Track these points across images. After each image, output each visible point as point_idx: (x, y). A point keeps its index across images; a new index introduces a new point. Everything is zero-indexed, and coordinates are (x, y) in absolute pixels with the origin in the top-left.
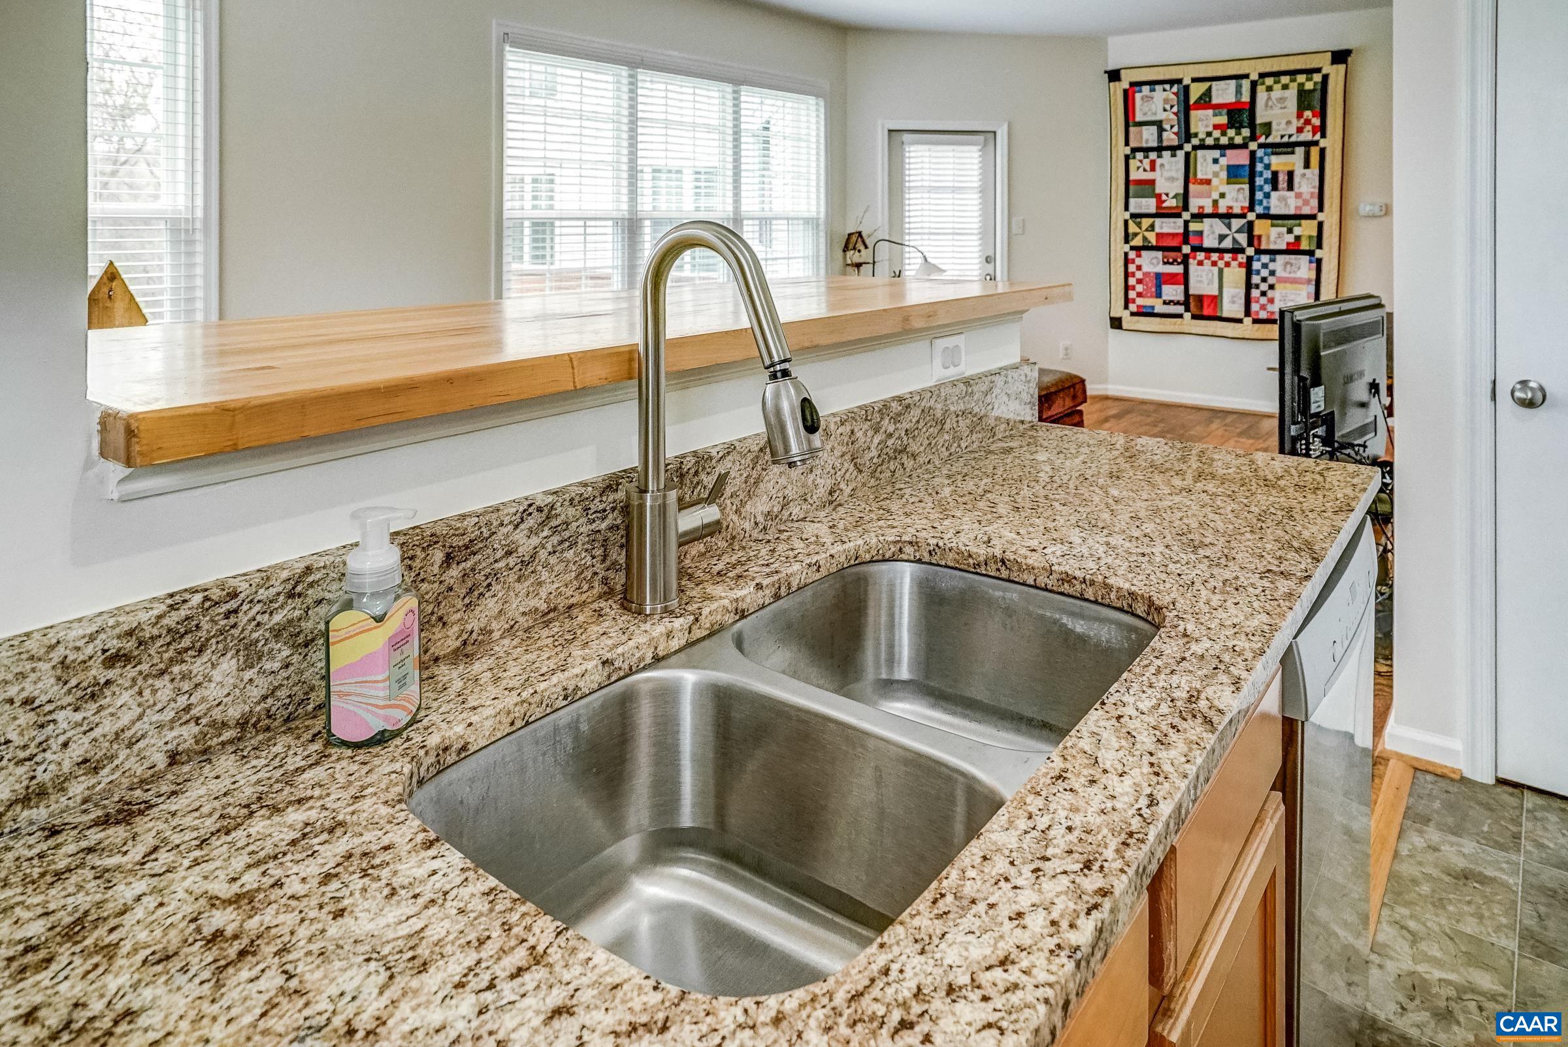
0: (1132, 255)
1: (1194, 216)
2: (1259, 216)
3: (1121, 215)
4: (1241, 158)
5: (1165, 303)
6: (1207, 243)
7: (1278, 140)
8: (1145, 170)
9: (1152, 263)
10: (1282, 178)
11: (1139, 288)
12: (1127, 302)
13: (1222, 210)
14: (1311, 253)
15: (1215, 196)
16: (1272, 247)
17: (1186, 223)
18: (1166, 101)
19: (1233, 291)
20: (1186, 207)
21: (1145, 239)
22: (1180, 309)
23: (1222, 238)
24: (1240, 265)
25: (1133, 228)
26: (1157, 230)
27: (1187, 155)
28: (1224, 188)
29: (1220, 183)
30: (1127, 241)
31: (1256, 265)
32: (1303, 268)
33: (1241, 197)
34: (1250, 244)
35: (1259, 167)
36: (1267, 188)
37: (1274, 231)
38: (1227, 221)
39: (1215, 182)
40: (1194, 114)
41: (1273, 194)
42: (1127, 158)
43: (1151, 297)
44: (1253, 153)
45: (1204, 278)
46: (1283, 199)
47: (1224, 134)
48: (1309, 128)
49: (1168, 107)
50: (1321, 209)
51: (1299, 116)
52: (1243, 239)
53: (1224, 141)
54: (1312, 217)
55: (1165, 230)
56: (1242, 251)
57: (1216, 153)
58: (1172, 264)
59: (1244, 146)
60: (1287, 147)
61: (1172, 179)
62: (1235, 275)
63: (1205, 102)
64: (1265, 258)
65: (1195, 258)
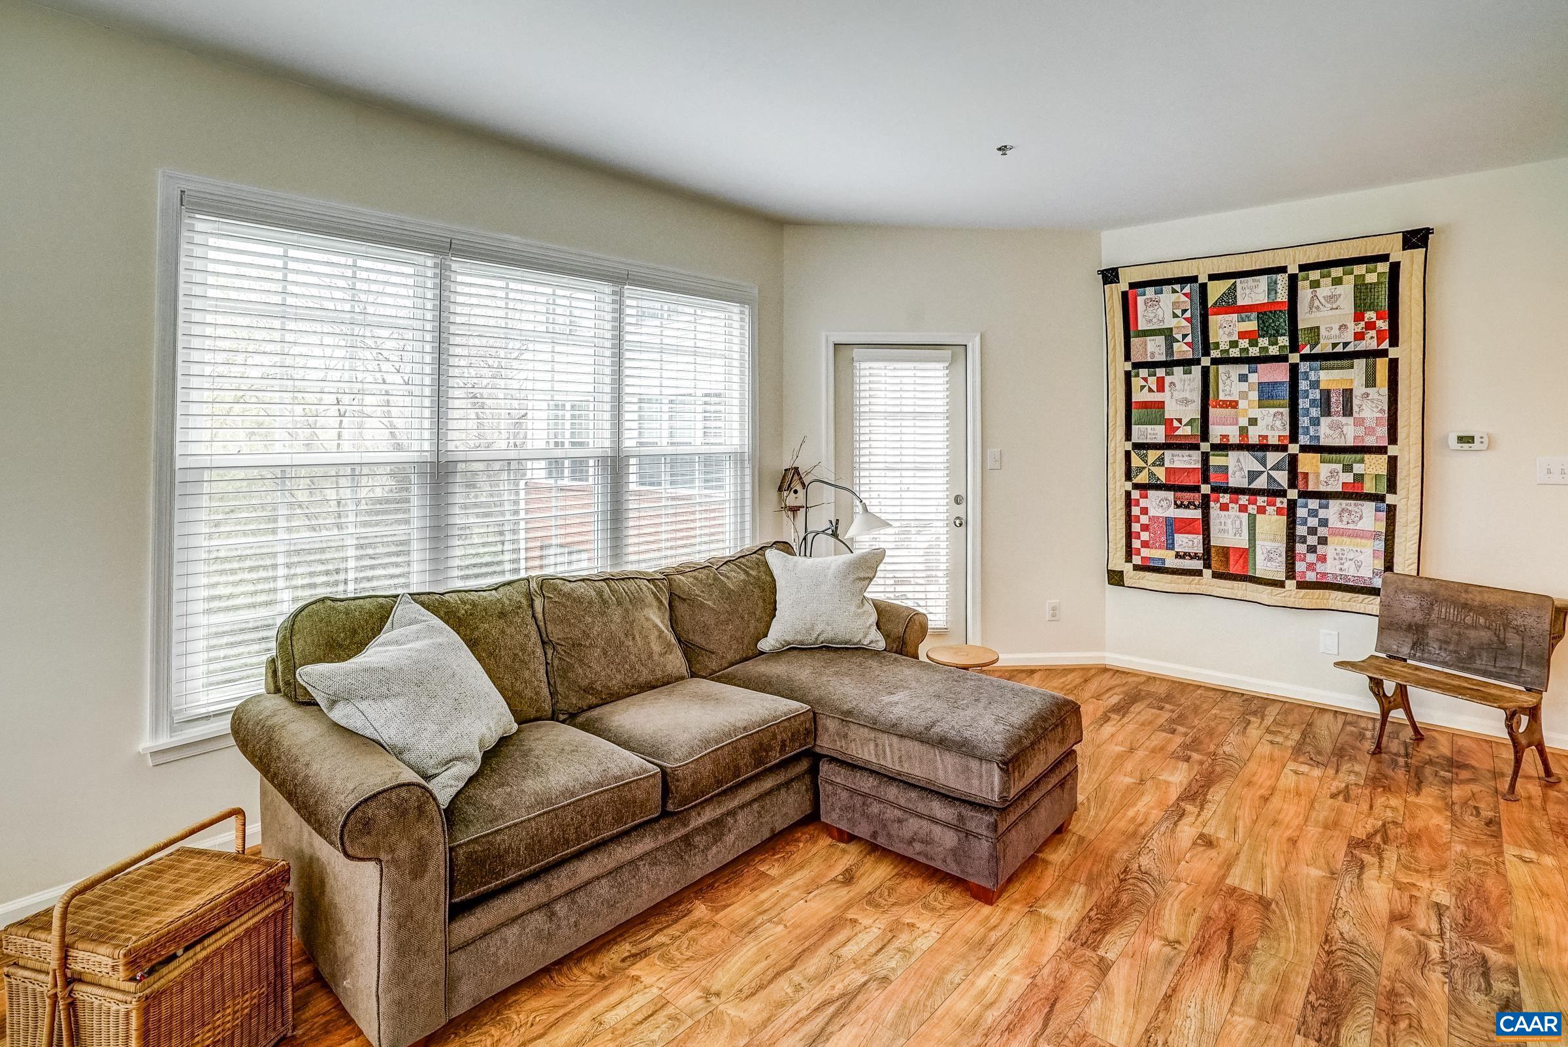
0: (1135, 494)
1: (1215, 447)
2: (1304, 449)
3: (1120, 447)
4: (1279, 374)
5: (1178, 556)
6: (1233, 482)
7: (1329, 350)
8: (1150, 390)
9: (1159, 505)
10: (1336, 401)
11: (1145, 536)
12: (1129, 553)
13: (1253, 439)
14: (1378, 498)
15: (1244, 422)
16: (1322, 489)
17: (1205, 457)
18: (1175, 304)
19: (1269, 545)
20: (1205, 436)
21: (1151, 474)
22: (1198, 564)
23: (1253, 476)
24: (1279, 512)
25: (1136, 461)
26: (1167, 464)
27: (1205, 372)
28: (1255, 413)
29: (1249, 407)
30: (1128, 477)
31: (1301, 512)
32: (1369, 517)
33: (1278, 423)
34: (1293, 484)
35: (1303, 385)
36: (1315, 412)
37: (1325, 469)
38: (1260, 454)
39: (1242, 404)
40: (1216, 321)
41: (1325, 421)
42: (1128, 375)
43: (1160, 548)
44: (1294, 369)
45: (1229, 526)
46: (1338, 427)
47: (1254, 343)
48: (1373, 333)
49: (1179, 312)
50: (1393, 439)
51: (1358, 317)
52: (1282, 477)
53: (1254, 352)
54: (1381, 450)
55: (1178, 465)
56: (1283, 493)
57: (1244, 369)
58: (1187, 507)
59: (1282, 358)
60: (1340, 357)
61: (1186, 402)
62: (1272, 524)
63: (1228, 305)
64: (1313, 504)
65: (1217, 501)
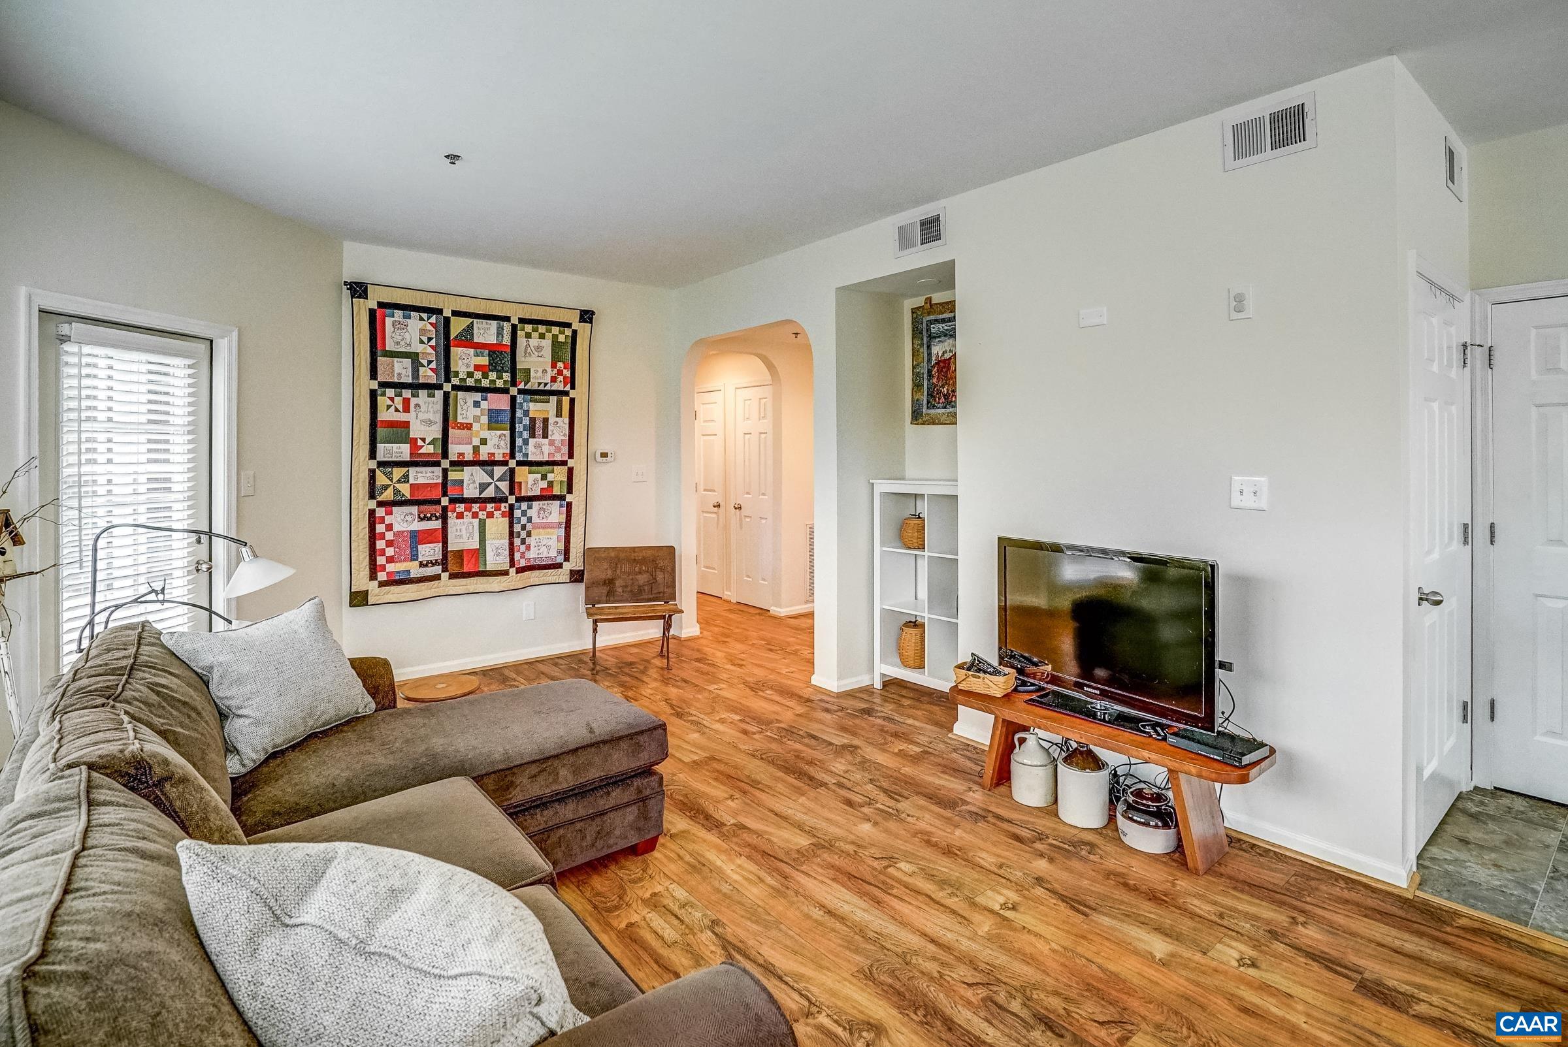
0: (380, 512)
1: (453, 463)
2: (519, 463)
3: (365, 464)
4: (501, 402)
5: (422, 565)
6: (467, 494)
7: (535, 387)
8: (397, 410)
9: (404, 520)
10: (539, 425)
11: (390, 552)
12: (374, 570)
13: (484, 456)
14: (561, 498)
15: (476, 442)
16: (530, 494)
17: (445, 472)
18: (423, 331)
19: (497, 542)
20: (445, 454)
21: (396, 491)
22: (437, 569)
23: (483, 487)
24: (503, 515)
25: (381, 479)
26: (412, 481)
27: (446, 395)
28: (486, 434)
29: (480, 429)
30: (372, 496)
31: (517, 513)
32: (555, 511)
33: (502, 443)
34: (512, 493)
35: (519, 413)
36: (526, 435)
37: (532, 477)
38: (489, 468)
39: (476, 427)
40: (454, 350)
41: (532, 441)
42: (373, 394)
43: (405, 560)
44: (513, 399)
45: (464, 532)
46: (538, 446)
47: (485, 376)
48: (561, 378)
49: (425, 339)
50: (571, 456)
51: (554, 366)
52: (504, 486)
53: (485, 383)
54: (564, 463)
55: (421, 481)
56: (505, 500)
57: (477, 396)
58: (429, 519)
59: (505, 391)
60: (541, 394)
61: (430, 423)
62: (497, 526)
63: (466, 340)
64: (524, 506)
65: (454, 511)
